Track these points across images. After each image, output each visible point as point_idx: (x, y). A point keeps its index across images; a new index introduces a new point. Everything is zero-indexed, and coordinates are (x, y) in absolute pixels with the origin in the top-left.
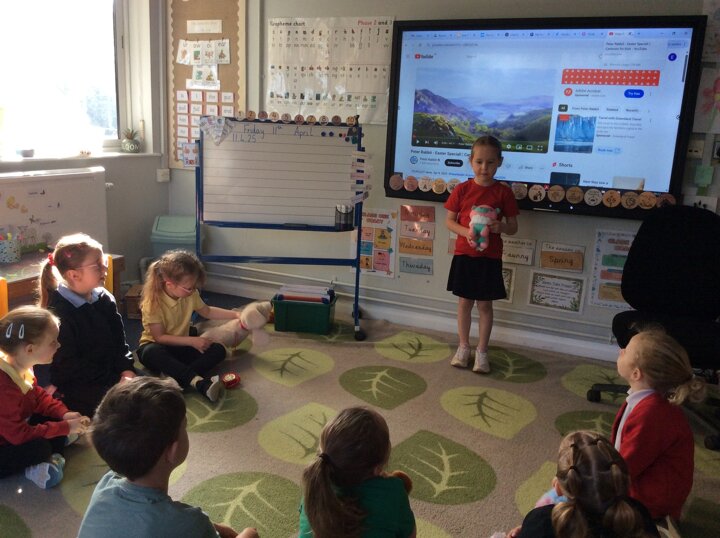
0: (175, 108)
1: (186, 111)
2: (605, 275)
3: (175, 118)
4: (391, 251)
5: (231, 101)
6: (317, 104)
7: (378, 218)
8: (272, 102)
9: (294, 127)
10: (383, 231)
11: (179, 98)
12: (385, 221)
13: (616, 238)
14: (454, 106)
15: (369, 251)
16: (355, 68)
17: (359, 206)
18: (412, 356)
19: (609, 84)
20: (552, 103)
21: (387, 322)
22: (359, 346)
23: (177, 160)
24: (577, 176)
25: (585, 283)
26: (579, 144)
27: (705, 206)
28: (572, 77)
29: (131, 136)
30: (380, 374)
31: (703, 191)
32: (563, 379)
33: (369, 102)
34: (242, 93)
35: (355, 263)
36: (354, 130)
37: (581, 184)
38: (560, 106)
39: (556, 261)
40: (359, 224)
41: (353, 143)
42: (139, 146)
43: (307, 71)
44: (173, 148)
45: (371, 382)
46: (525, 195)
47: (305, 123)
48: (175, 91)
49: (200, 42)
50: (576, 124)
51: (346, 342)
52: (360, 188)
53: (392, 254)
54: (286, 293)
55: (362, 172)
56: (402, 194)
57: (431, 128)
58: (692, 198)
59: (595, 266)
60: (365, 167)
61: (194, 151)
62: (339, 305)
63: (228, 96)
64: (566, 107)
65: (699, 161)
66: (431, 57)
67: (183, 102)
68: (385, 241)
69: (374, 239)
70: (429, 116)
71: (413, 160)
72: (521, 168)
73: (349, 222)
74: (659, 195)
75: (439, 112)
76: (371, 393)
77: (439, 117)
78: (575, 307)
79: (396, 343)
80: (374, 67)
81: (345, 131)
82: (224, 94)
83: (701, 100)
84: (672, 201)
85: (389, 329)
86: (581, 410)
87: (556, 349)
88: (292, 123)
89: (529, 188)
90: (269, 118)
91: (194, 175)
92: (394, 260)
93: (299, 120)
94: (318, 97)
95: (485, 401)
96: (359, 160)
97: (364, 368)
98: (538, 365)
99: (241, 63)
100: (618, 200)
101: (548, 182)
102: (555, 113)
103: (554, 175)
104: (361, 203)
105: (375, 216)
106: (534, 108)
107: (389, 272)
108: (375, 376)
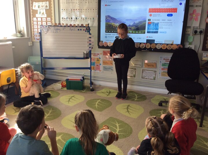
0: (33, 23)
1: (37, 24)
2: (163, 69)
3: (33, 26)
4: (100, 64)
5: (50, 20)
6: (76, 21)
7: (96, 55)
8: (62, 20)
9: (69, 28)
10: (98, 59)
11: (34, 20)
12: (98, 55)
13: (166, 58)
14: (117, 20)
15: (94, 64)
16: (87, 9)
17: (90, 51)
18: (108, 95)
19: (162, 12)
20: (146, 18)
21: (100, 86)
22: (92, 93)
23: (34, 39)
24: (154, 40)
25: (157, 72)
26: (154, 31)
27: (191, 48)
28: (152, 11)
29: (20, 32)
30: (98, 101)
31: (190, 44)
32: (151, 100)
33: (92, 20)
34: (53, 18)
35: (90, 68)
36: (88, 28)
37: (155, 43)
38: (149, 19)
39: (149, 66)
40: (90, 57)
41: (88, 32)
42: (23, 35)
43: (73, 11)
44: (33, 35)
45: (95, 104)
46: (139, 46)
47: (73, 26)
48: (33, 18)
49: (40, 3)
50: (153, 25)
51: (88, 92)
52: (91, 46)
53: (101, 66)
54: (69, 78)
55: (91, 41)
56: (103, 47)
57: (111, 27)
58: (187, 46)
59: (160, 66)
60: (92, 39)
61: (39, 36)
62: (85, 81)
63: (49, 19)
64: (150, 19)
65: (189, 35)
66: (110, 5)
67: (35, 21)
68: (99, 61)
69: (96, 61)
70: (110, 23)
71: (106, 37)
72: (138, 38)
73: (87, 56)
74: (178, 45)
75: (113, 22)
76: (95, 107)
77: (113, 23)
78: (154, 79)
79: (103, 92)
80: (93, 9)
81: (85, 28)
82: (48, 18)
83: (189, 17)
84: (182, 47)
85: (101, 87)
86: (157, 108)
87: (149, 91)
88: (69, 26)
89: (140, 44)
90: (61, 25)
91: (39, 43)
92: (101, 67)
93: (71, 26)
94: (76, 18)
95: (129, 107)
96: (90, 37)
97: (93, 99)
98: (144, 96)
99: (53, 9)
100: (166, 47)
101: (146, 42)
102: (147, 22)
103: (147, 40)
104: (91, 50)
105: (95, 54)
106: (141, 20)
107: (100, 71)
108: (97, 102)
